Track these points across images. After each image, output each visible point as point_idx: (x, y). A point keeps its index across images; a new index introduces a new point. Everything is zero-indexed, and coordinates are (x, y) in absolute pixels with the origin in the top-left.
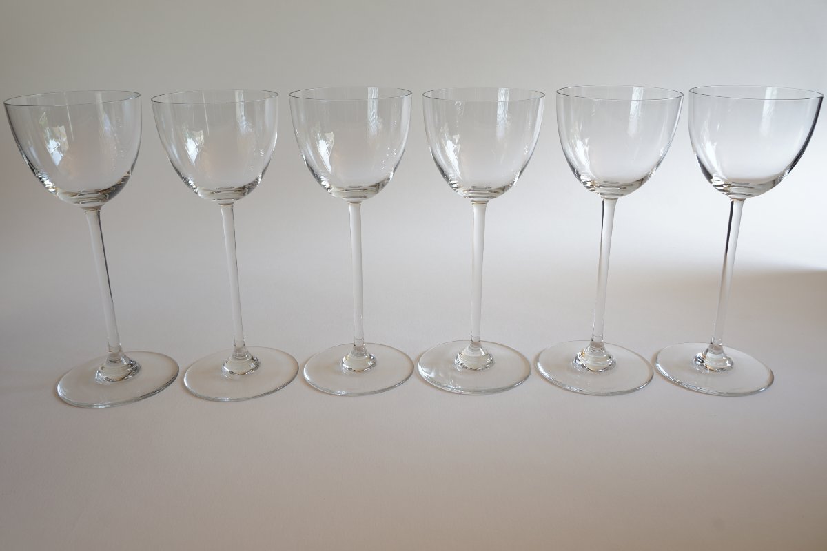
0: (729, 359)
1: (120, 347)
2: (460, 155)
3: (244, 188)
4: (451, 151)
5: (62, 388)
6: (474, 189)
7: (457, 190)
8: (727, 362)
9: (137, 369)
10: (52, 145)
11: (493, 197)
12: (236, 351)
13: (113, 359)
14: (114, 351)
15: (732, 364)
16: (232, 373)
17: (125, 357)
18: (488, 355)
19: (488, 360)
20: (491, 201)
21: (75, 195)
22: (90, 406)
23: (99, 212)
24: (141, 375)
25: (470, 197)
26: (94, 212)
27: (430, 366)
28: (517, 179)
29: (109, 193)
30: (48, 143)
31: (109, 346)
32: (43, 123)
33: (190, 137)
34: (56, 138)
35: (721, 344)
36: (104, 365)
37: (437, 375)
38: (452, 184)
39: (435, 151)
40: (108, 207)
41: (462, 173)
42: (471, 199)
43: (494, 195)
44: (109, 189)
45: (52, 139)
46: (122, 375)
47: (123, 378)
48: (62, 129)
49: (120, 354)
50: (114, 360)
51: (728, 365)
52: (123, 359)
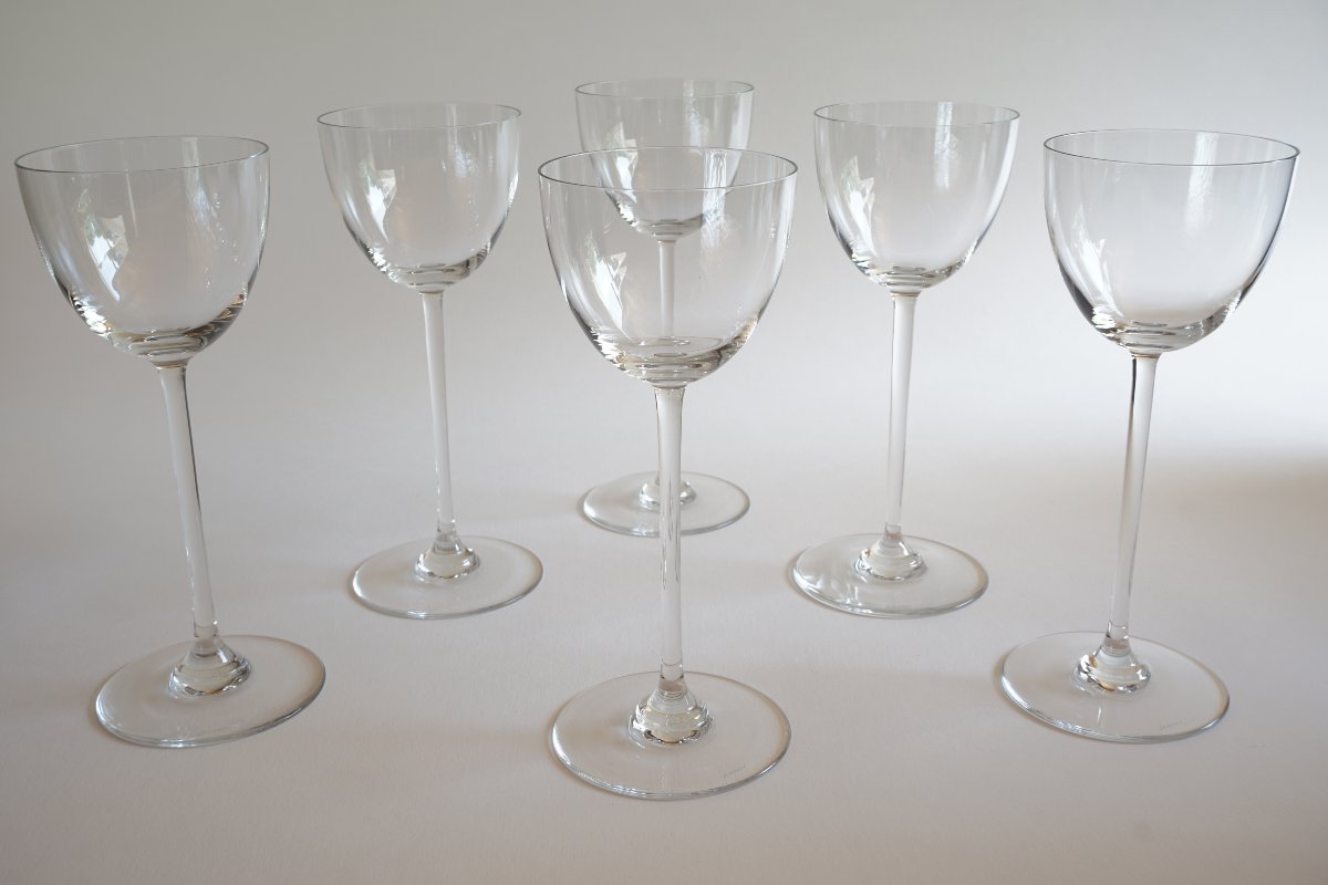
0: (1143, 667)
1: (215, 629)
2: (874, 214)
3: (468, 263)
4: (857, 206)
5: (106, 704)
6: (899, 271)
7: (867, 272)
8: (1139, 672)
9: (245, 673)
10: (100, 248)
11: (928, 286)
12: (440, 539)
13: (202, 651)
14: (204, 635)
15: (1148, 675)
16: (431, 574)
17: (224, 648)
18: (914, 555)
19: (913, 564)
20: (925, 292)
21: (139, 339)
22: (153, 744)
23: (184, 370)
24: (254, 684)
25: (888, 284)
26: (176, 371)
27: (816, 570)
28: (970, 254)
29: (205, 333)
30: (92, 243)
31: (195, 625)
32: (83, 211)
33: (374, 183)
34: (108, 236)
36: (186, 662)
37: (827, 582)
38: (858, 262)
39: (832, 207)
40: (201, 362)
41: (878, 246)
42: (891, 287)
43: (929, 281)
44: (205, 327)
45: (99, 236)
46: (217, 683)
47: (220, 690)
48: (119, 221)
49: (215, 641)
50: (206, 652)
51: (1142, 678)
52: (221, 654)
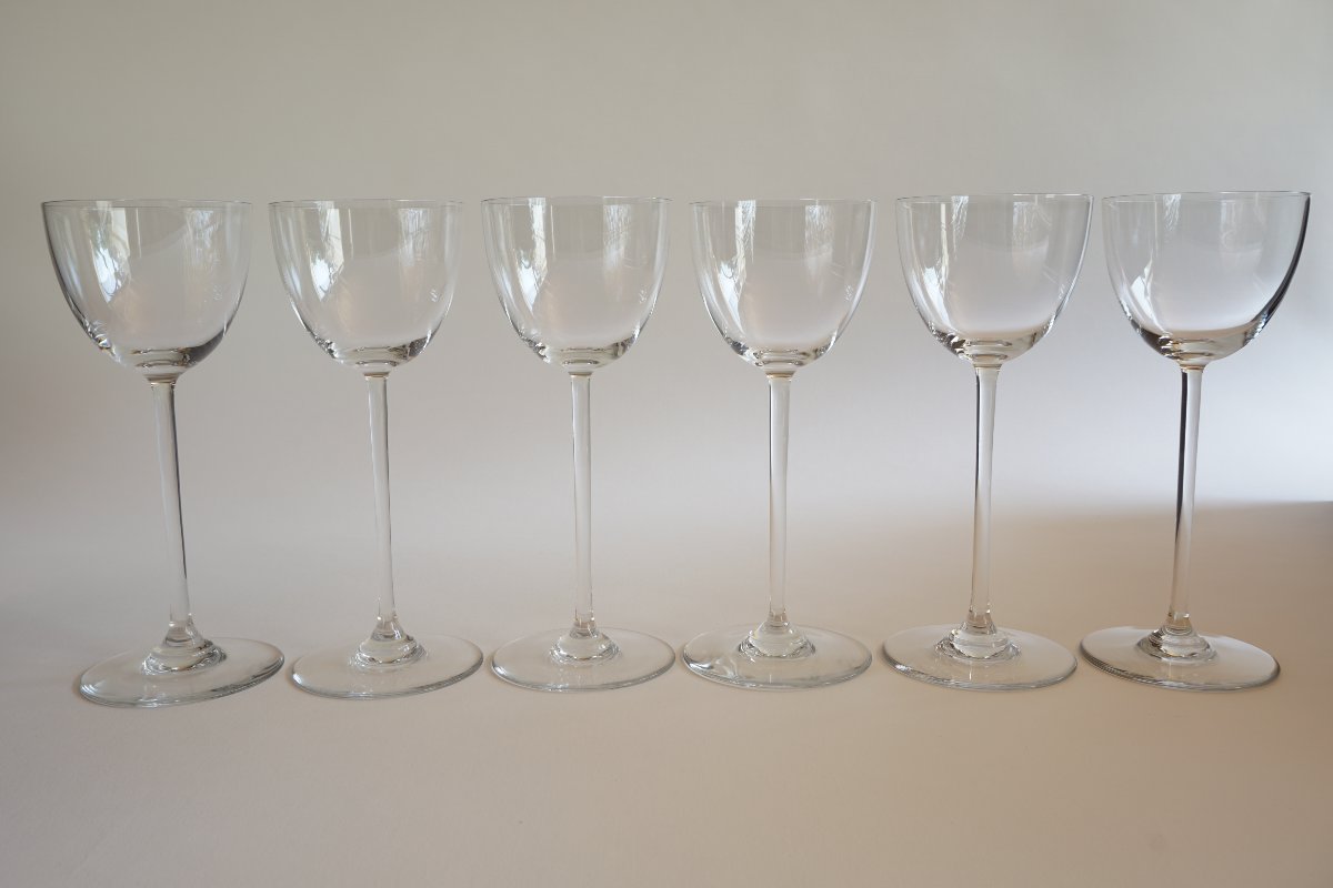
9: (213, 655)
13: (173, 637)
14: (179, 623)
22: (132, 704)
23: (172, 387)
26: (166, 387)
28: (834, 339)
35: (1187, 616)
43: (805, 360)
46: (189, 661)
47: (190, 667)
49: (189, 628)
